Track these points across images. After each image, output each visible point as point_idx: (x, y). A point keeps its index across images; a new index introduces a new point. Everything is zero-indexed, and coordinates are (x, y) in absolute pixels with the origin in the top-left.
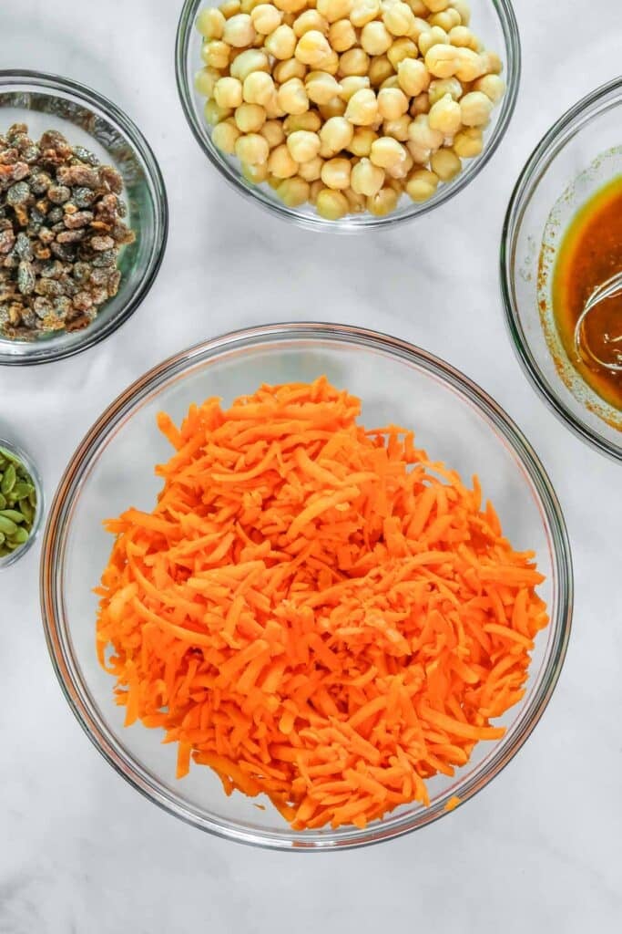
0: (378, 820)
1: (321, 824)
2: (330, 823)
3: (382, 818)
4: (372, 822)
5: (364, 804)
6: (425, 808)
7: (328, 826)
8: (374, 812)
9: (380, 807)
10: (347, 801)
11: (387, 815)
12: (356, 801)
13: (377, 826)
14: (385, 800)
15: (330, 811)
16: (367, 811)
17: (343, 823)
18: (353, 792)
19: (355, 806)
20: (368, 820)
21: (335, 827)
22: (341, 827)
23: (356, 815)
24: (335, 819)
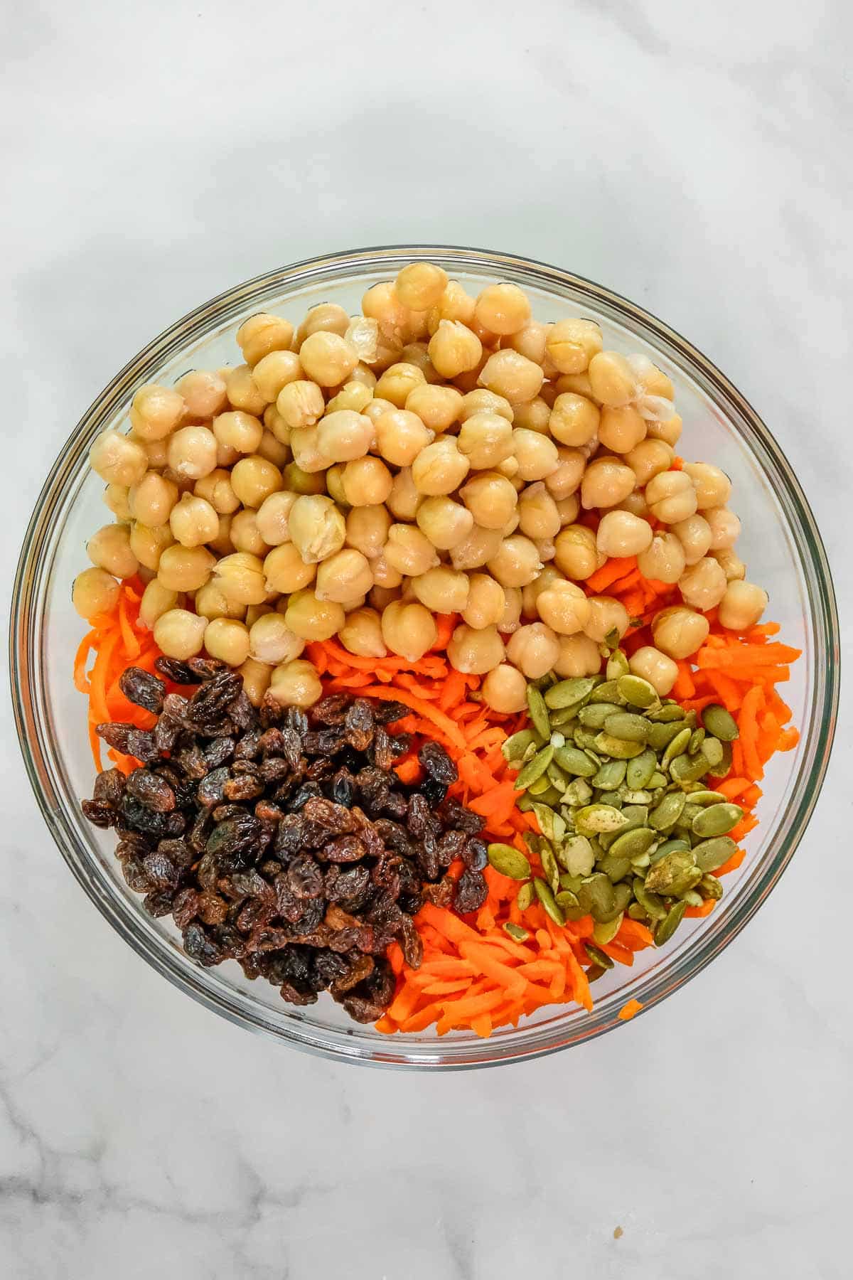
0: (510, 1026)
1: (419, 1027)
2: (435, 1024)
3: (515, 1023)
4: (499, 1029)
5: (491, 1000)
6: (585, 1012)
7: (431, 1030)
8: (504, 1013)
9: (513, 1008)
10: (463, 992)
11: (523, 1020)
12: (478, 994)
13: (507, 1036)
14: (524, 996)
15: (438, 1006)
16: (493, 1012)
17: (455, 1028)
18: (476, 980)
19: (475, 1003)
20: (495, 1025)
21: (442, 1031)
22: (453, 1033)
23: (478, 1016)
24: (444, 1019)
